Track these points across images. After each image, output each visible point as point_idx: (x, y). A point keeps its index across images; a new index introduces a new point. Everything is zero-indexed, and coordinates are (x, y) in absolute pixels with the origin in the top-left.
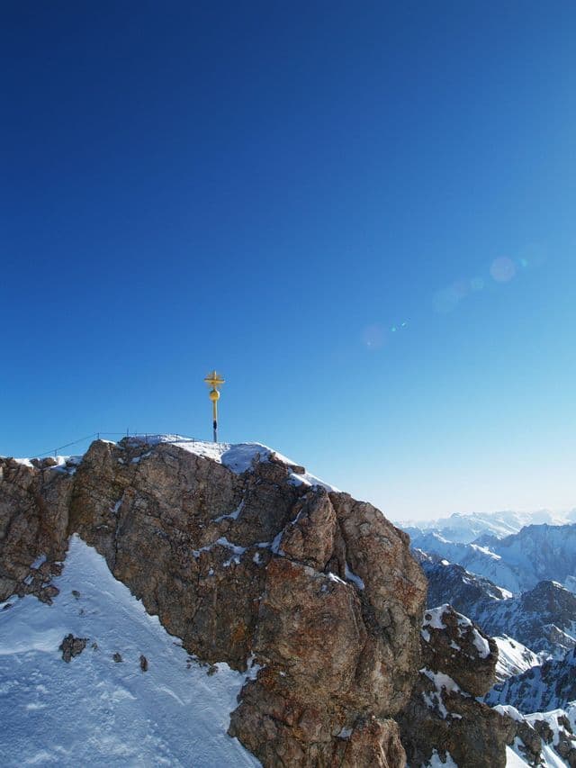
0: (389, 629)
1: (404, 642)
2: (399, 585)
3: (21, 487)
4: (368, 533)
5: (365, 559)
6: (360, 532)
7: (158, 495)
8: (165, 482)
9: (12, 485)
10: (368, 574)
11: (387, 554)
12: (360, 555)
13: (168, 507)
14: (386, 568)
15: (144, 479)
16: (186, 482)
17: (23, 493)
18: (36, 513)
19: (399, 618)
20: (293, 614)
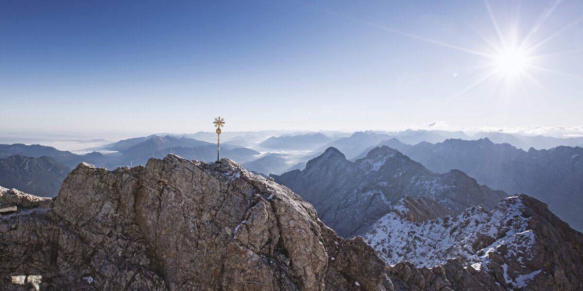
0: (303, 278)
1: (311, 286)
2: (310, 257)
3: (109, 184)
4: (293, 226)
5: (291, 240)
6: (289, 224)
7: (181, 190)
8: (185, 185)
9: (104, 184)
10: (292, 248)
11: (303, 239)
12: (288, 237)
13: (186, 197)
14: (302, 247)
15: (175, 181)
16: (196, 185)
17: (110, 187)
18: (117, 198)
19: (309, 273)
20: (241, 273)
